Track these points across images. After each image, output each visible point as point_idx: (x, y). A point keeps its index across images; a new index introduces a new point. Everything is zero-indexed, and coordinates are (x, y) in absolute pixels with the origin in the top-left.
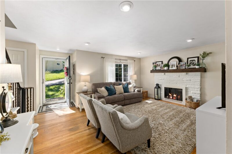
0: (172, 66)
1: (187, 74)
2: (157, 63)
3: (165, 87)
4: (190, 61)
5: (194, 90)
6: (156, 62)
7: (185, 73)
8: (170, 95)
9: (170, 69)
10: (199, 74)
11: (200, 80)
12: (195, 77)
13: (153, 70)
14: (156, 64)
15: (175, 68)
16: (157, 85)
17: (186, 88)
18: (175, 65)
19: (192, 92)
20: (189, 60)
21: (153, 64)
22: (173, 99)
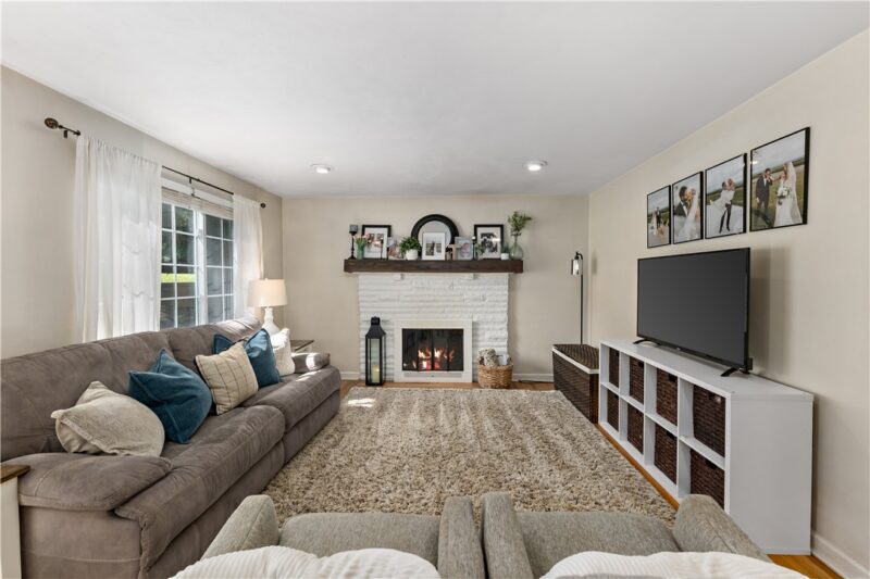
0: (432, 248)
1: (475, 278)
2: (368, 231)
3: (404, 330)
4: (483, 235)
5: (493, 329)
6: (364, 227)
7: (472, 274)
8: (421, 355)
9: (425, 257)
10: (504, 277)
11: (506, 298)
12: (496, 287)
13: (353, 257)
14: (363, 234)
15: (440, 256)
16: (376, 322)
17: (474, 323)
18: (439, 246)
19: (487, 335)
20: (481, 231)
21: (353, 233)
22: (433, 369)
